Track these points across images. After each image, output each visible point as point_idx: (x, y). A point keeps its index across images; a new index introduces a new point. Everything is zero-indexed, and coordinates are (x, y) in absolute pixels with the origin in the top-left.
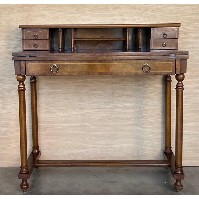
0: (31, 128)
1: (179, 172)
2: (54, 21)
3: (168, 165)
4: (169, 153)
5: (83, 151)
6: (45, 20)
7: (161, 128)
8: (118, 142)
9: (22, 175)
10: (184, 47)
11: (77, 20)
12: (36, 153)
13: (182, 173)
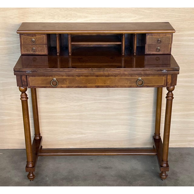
0: (33, 117)
1: (165, 165)
2: (50, 18)
3: (156, 154)
4: (157, 139)
5: (81, 136)
6: (41, 17)
7: (151, 117)
8: (113, 129)
9: (29, 169)
10: (178, 44)
11: (73, 17)
12: (38, 139)
13: (168, 166)
